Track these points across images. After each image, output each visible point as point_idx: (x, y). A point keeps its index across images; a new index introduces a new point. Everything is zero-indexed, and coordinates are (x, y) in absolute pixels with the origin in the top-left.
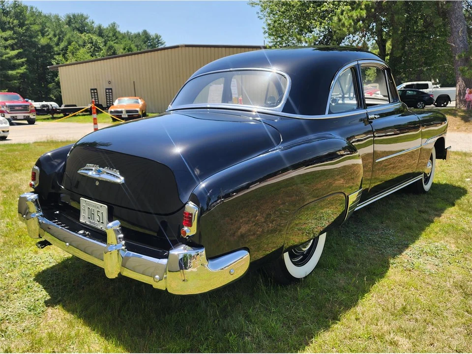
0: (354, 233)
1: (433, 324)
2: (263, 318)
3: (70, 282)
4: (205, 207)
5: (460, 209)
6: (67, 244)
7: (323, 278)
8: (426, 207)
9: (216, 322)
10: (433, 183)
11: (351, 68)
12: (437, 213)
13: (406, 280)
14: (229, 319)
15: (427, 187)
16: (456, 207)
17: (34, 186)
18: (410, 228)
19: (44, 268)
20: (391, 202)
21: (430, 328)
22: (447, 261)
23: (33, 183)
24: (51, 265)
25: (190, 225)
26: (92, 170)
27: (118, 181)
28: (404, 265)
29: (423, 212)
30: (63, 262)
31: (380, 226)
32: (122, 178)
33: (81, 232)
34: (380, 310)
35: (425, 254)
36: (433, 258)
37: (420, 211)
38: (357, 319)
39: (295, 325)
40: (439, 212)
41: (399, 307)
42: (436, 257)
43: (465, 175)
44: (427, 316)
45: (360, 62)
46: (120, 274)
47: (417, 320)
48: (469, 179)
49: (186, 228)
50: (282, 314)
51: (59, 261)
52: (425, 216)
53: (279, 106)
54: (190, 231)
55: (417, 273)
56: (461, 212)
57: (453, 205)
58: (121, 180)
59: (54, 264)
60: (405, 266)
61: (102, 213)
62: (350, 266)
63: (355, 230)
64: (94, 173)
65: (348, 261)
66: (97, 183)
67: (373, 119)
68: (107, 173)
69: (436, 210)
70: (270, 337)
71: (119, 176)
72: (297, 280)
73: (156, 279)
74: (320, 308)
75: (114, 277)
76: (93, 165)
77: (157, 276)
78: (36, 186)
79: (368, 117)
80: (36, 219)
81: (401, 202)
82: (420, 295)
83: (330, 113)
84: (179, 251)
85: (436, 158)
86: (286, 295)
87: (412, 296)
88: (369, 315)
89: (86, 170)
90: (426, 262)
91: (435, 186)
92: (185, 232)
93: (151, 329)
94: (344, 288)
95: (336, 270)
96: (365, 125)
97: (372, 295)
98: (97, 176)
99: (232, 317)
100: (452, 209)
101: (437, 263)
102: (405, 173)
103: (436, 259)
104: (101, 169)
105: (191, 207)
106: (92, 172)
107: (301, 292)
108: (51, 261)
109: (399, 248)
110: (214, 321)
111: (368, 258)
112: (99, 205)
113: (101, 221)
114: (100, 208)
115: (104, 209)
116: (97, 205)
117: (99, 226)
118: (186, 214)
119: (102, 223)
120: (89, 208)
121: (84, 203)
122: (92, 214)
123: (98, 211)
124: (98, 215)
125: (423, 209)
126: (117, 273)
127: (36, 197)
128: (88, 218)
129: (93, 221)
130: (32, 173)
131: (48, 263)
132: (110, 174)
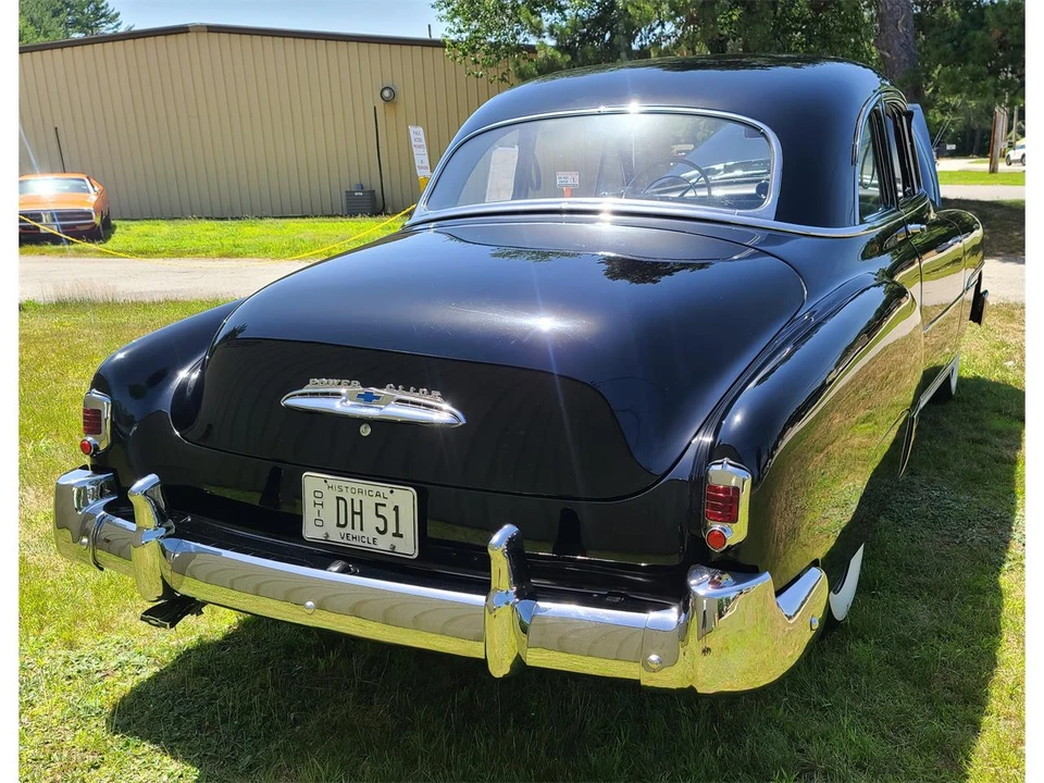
6: (310, 604)
8: (977, 430)
15: (953, 386)
17: (94, 447)
19: (129, 684)
23: (89, 439)
24: (147, 674)
25: (730, 517)
26: (339, 394)
27: (446, 419)
30: (181, 661)
31: (916, 481)
32: (455, 411)
33: (336, 566)
37: (974, 441)
45: (883, 97)
48: (1011, 363)
49: (717, 527)
50: (848, 709)
51: (167, 659)
52: (989, 450)
53: (766, 205)
54: (734, 532)
58: (450, 415)
59: (156, 669)
61: (396, 508)
62: (922, 579)
64: (349, 403)
68: (400, 401)
71: (446, 406)
73: (652, 662)
74: (925, 681)
76: (336, 381)
77: (654, 657)
78: (102, 448)
79: (906, 228)
80: (154, 544)
83: (860, 221)
89: (315, 395)
91: (960, 383)
94: (941, 630)
95: (894, 591)
97: (1005, 637)
98: (368, 412)
104: (374, 390)
105: (730, 471)
106: (342, 399)
108: (137, 661)
109: (987, 527)
110: (711, 750)
111: (940, 556)
112: (384, 489)
113: (392, 529)
114: (387, 494)
115: (404, 499)
116: (375, 489)
117: (384, 544)
118: (718, 491)
119: (397, 535)
120: (338, 498)
121: (323, 487)
122: (354, 513)
123: (377, 505)
124: (378, 516)
125: (975, 435)
126: (510, 662)
127: (155, 479)
128: (339, 525)
129: (357, 532)
130: (85, 411)
131: (134, 670)
132: (412, 403)
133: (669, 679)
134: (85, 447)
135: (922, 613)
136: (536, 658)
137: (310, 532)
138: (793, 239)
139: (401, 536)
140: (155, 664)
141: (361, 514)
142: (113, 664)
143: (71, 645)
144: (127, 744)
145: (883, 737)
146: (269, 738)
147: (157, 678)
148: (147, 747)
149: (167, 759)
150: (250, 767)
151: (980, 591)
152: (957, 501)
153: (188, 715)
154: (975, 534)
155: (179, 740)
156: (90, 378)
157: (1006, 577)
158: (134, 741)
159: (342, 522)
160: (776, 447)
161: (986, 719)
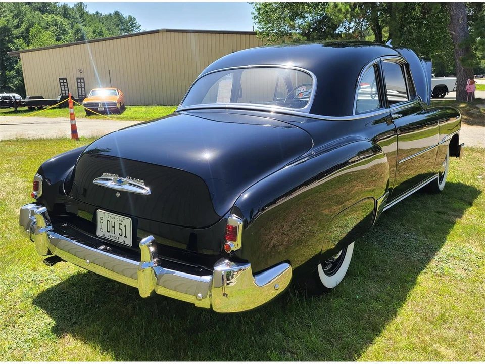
0: (377, 238)
1: (473, 332)
2: (301, 333)
3: (82, 301)
4: (249, 220)
5: (478, 209)
6: (88, 261)
7: (354, 287)
8: (443, 207)
9: (253, 339)
10: (446, 183)
11: (374, 66)
12: (456, 214)
13: (439, 286)
14: (266, 335)
15: (441, 186)
16: (474, 207)
17: (37, 196)
18: (431, 230)
19: (48, 286)
20: (408, 203)
21: (471, 336)
22: (476, 265)
23: (35, 192)
24: (55, 283)
25: (234, 239)
26: (111, 180)
27: (143, 191)
28: (433, 270)
29: (443, 213)
30: (69, 279)
31: (402, 229)
32: (148, 188)
33: (102, 247)
34: (419, 319)
35: (452, 258)
36: (461, 261)
37: (439, 212)
38: (396, 330)
39: (334, 338)
40: (460, 213)
41: (437, 316)
42: (464, 261)
43: (476, 172)
44: (466, 323)
45: (382, 58)
46: (154, 293)
47: (456, 329)
48: (481, 177)
49: (229, 243)
50: (318, 327)
51: (65, 278)
52: (445, 217)
53: (306, 107)
54: (235, 245)
55: (448, 278)
56: (479, 212)
57: (471, 205)
58: (146, 190)
59: (59, 282)
60: (435, 271)
61: (125, 226)
62: (379, 273)
63: (377, 235)
64: (114, 183)
65: (376, 268)
66: (118, 195)
67: (395, 118)
68: (130, 183)
69: (454, 210)
70: (312, 352)
71: (144, 187)
72: (329, 290)
73: (199, 297)
74: (358, 319)
75: (146, 297)
76: (110, 174)
77: (199, 295)
78: (39, 196)
79: (391, 117)
80: (45, 234)
81: (418, 203)
82: (455, 302)
83: (357, 113)
84: (222, 268)
85: (450, 156)
86: (319, 307)
87: (447, 302)
88: (408, 324)
89: (103, 179)
90: (455, 266)
91: (448, 185)
92: (229, 247)
93: (185, 349)
94: (378, 297)
95: (365, 277)
96: (388, 125)
97: (407, 303)
98: (118, 187)
99: (269, 333)
100: (471, 210)
101: (466, 268)
102: (418, 174)
103: (464, 263)
104: (122, 179)
105: (235, 220)
106: (110, 182)
107: (335, 303)
108: (54, 278)
109: (424, 253)
110: (250, 338)
111: (395, 263)
112: (121, 218)
113: (124, 234)
114: (123, 220)
115: (128, 222)
116: (119, 218)
117: (121, 240)
118: (229, 228)
119: (125, 237)
120: (108, 221)
121: (103, 216)
122: (112, 227)
123: (119, 224)
124: (120, 229)
125: (441, 210)
126: (150, 291)
127: (44, 209)
128: (108, 231)
129: (113, 235)
130: (34, 182)
131: (52, 281)
132: (134, 185)
133: (204, 304)
134: (33, 195)
135: (373, 288)
136: (161, 291)
137: (99, 233)
138: (315, 121)
139: (127, 237)
140: (59, 280)
141: (114, 227)
142: (46, 278)
143: (35, 270)
144: (36, 310)
145: (328, 341)
146: (85, 313)
147: (58, 285)
148: (42, 311)
149: (47, 317)
150: (74, 323)
151: (405, 281)
152: (416, 239)
153: (62, 300)
154: (417, 256)
155: (54, 310)
156: (37, 169)
157: (422, 276)
158: (38, 308)
159: (109, 230)
160: (263, 209)
161: (377, 338)
